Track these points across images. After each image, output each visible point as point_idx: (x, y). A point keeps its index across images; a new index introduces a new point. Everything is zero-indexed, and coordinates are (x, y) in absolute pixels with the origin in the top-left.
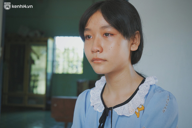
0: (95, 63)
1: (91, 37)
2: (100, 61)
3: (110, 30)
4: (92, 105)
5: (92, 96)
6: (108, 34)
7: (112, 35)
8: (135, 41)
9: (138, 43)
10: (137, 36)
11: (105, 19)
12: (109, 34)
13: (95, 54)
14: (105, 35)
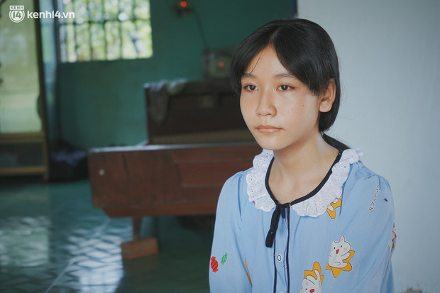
0: (262, 132)
1: (256, 88)
2: (271, 130)
3: (291, 81)
4: (251, 200)
5: (249, 184)
6: (287, 87)
7: (293, 88)
8: (327, 95)
9: (332, 98)
10: (330, 87)
11: (281, 62)
12: (289, 88)
13: (264, 118)
14: (280, 88)
